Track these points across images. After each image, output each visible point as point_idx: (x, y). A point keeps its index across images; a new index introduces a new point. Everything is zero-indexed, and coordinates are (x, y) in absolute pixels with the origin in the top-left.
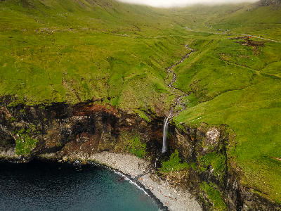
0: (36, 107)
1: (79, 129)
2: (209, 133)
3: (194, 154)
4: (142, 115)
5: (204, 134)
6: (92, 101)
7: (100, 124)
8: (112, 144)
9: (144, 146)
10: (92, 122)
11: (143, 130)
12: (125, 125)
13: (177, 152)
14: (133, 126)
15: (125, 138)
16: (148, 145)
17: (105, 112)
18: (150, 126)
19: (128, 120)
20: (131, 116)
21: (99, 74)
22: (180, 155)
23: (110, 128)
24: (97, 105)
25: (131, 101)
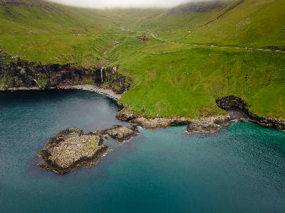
0: (46, 66)
1: (64, 77)
6: (69, 64)
7: (74, 75)
8: (80, 81)
10: (70, 74)
11: (93, 75)
12: (85, 74)
14: (89, 75)
15: (85, 79)
16: (95, 80)
17: (75, 69)
18: (96, 73)
19: (86, 72)
20: (87, 70)
21: (71, 54)
23: (78, 76)
24: (72, 66)
25: (87, 64)
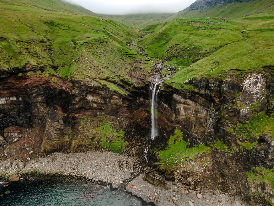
2: (247, 82)
3: (218, 125)
4: (112, 87)
5: (237, 87)
6: (23, 70)
8: (67, 139)
9: (122, 134)
13: (178, 132)
16: (128, 131)
17: (49, 88)
18: (126, 104)
19: (90, 98)
20: (94, 91)
22: (187, 136)
23: (60, 114)
24: (34, 77)
